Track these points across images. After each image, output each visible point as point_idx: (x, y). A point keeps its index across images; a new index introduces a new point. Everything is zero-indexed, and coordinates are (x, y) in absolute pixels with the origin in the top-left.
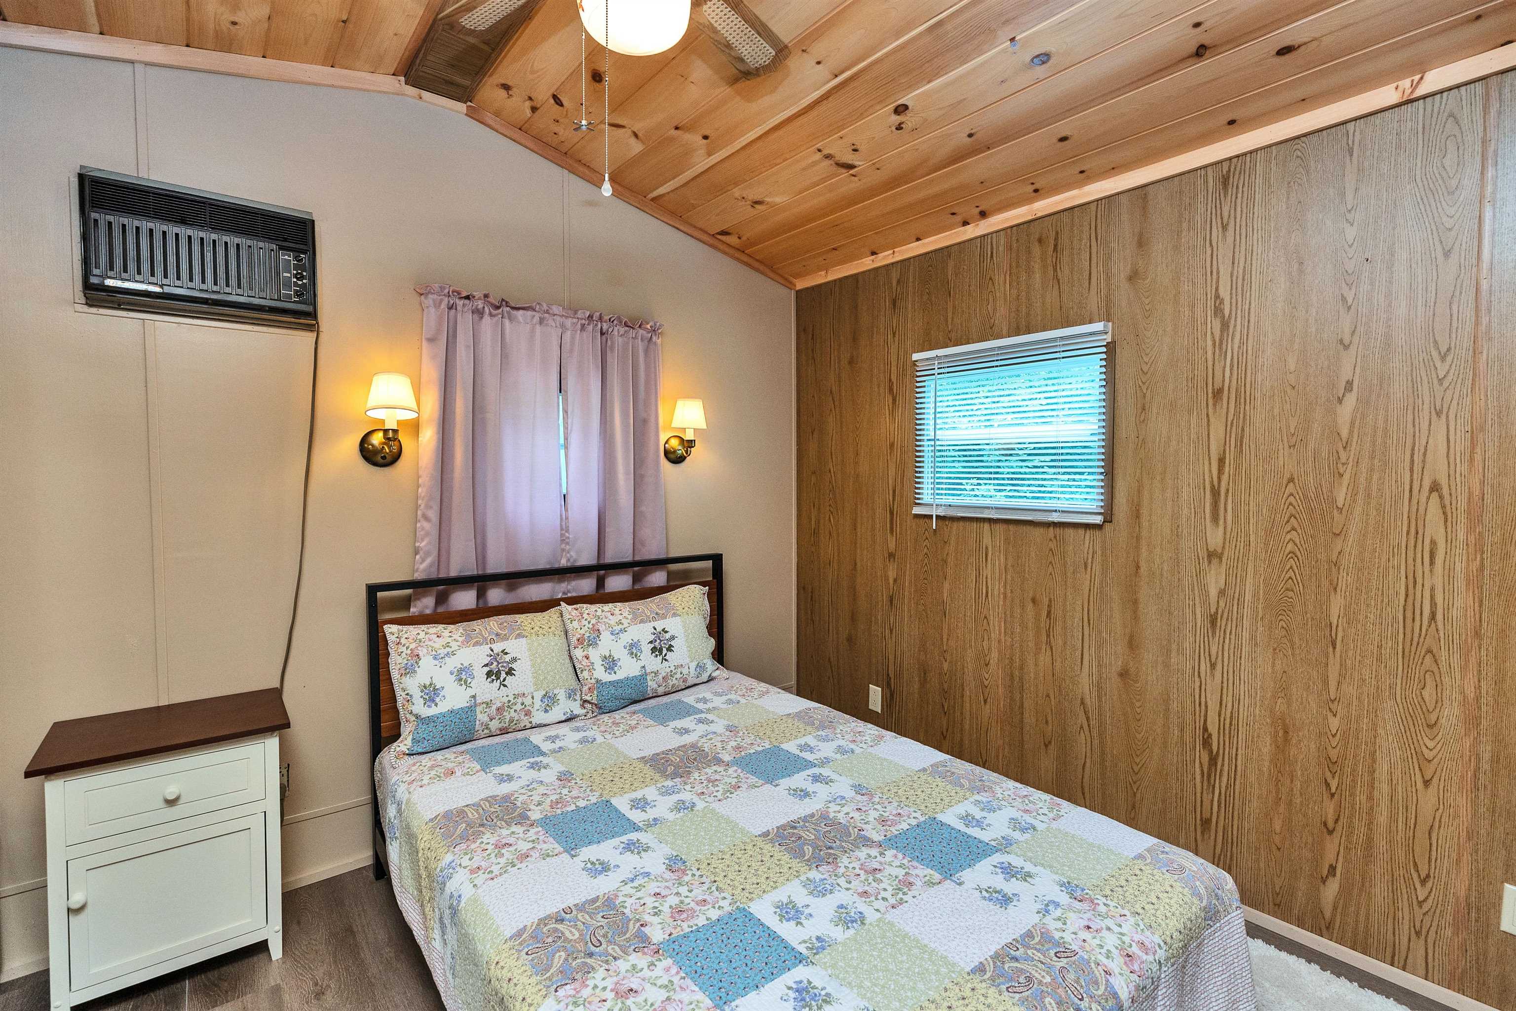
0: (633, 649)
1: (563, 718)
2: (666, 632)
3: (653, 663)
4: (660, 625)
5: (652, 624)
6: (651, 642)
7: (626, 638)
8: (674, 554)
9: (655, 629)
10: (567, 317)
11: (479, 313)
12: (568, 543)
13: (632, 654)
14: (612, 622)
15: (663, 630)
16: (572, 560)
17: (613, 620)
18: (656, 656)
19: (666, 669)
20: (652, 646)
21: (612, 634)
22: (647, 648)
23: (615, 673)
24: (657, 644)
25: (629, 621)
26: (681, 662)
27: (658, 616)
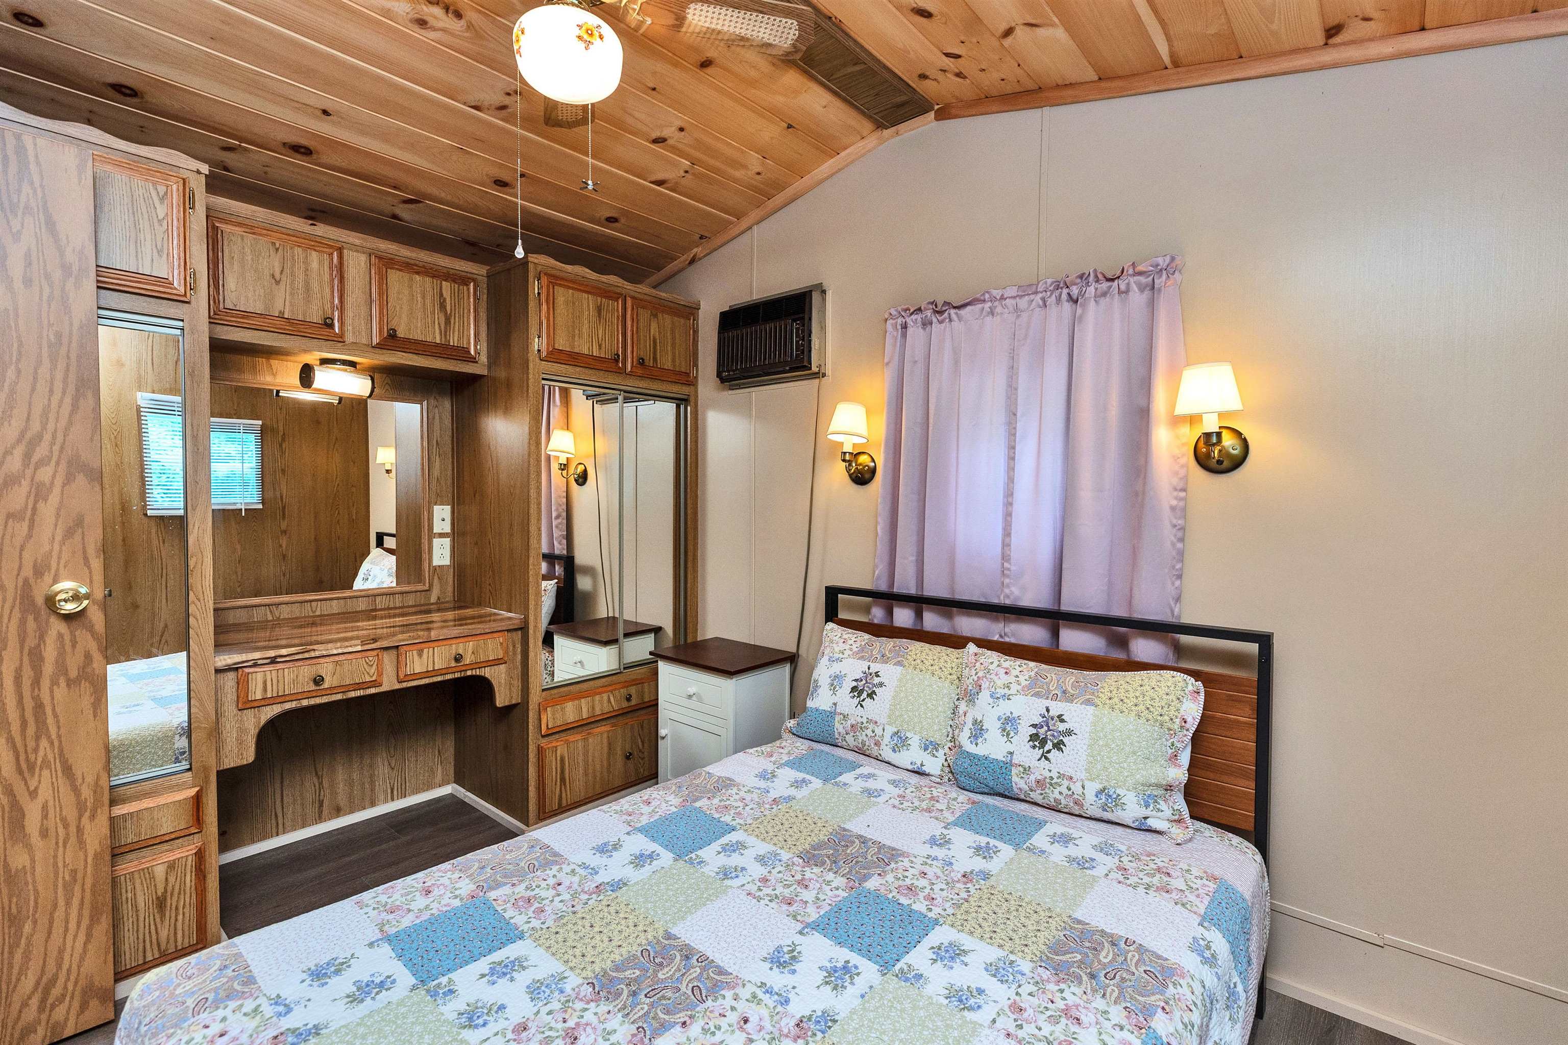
0: (1008, 724)
1: (910, 767)
2: (1062, 721)
3: (1026, 754)
4: (1057, 708)
5: (1048, 703)
6: (1035, 726)
7: (1005, 708)
8: (1188, 619)
9: (1048, 710)
10: (1021, 297)
11: (926, 324)
12: (1008, 576)
13: (1004, 730)
14: (999, 683)
15: (1060, 716)
16: (1012, 597)
17: (1001, 681)
18: (1034, 747)
19: (1041, 770)
20: (1034, 731)
21: (992, 696)
22: (1026, 731)
23: (977, 744)
24: (1042, 731)
25: (1019, 688)
26: (1070, 772)
27: (1067, 697)
